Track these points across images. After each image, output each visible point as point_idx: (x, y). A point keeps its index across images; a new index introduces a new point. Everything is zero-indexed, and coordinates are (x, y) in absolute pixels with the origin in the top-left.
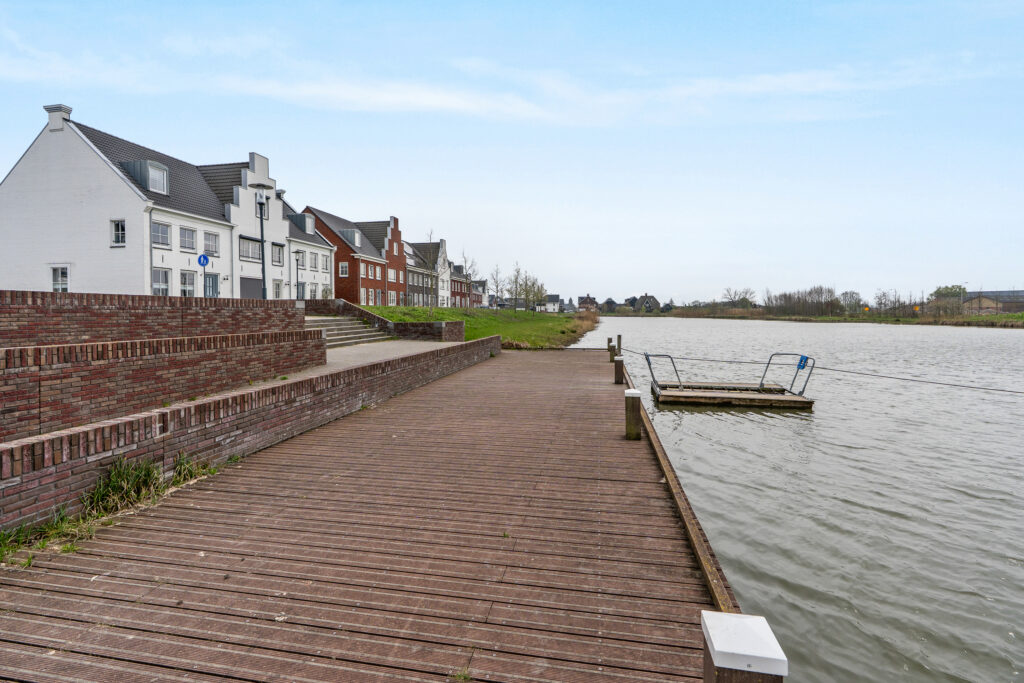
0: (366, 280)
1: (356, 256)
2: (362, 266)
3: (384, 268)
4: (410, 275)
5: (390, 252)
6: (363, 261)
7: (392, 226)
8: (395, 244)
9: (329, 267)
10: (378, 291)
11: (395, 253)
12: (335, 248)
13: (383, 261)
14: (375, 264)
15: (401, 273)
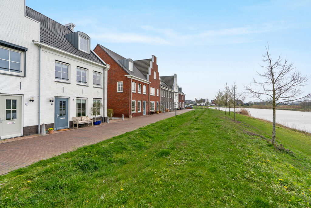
0: (136, 94)
1: (129, 76)
2: (133, 85)
3: (148, 86)
4: (162, 92)
5: (151, 76)
6: (134, 81)
7: (153, 61)
8: (154, 73)
9: (102, 83)
10: (144, 101)
11: (155, 78)
12: (108, 67)
13: (147, 82)
14: (143, 84)
15: (157, 90)
